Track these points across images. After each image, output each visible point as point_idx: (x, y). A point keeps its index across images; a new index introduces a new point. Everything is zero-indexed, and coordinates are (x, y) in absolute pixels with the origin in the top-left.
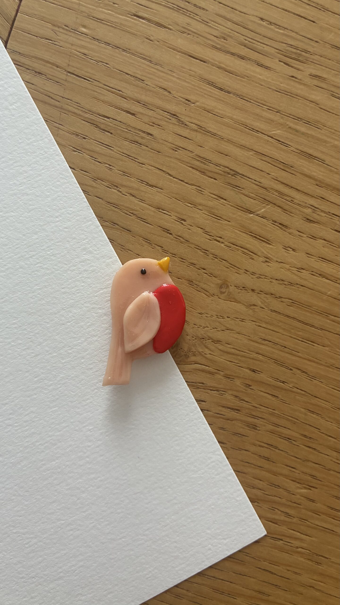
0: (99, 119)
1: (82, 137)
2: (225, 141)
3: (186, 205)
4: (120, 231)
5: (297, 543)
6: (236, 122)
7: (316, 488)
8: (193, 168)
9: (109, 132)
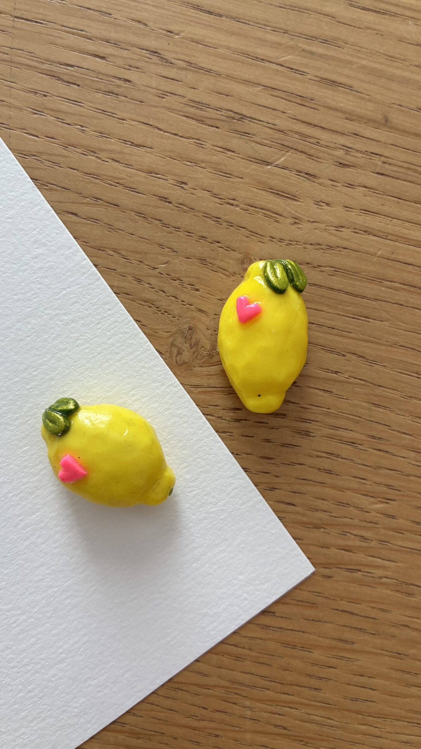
0: (61, 69)
1: (42, 94)
2: (223, 77)
3: (185, 164)
4: (104, 207)
5: (379, 572)
6: (234, 51)
7: (395, 500)
8: (187, 117)
9: (75, 84)
